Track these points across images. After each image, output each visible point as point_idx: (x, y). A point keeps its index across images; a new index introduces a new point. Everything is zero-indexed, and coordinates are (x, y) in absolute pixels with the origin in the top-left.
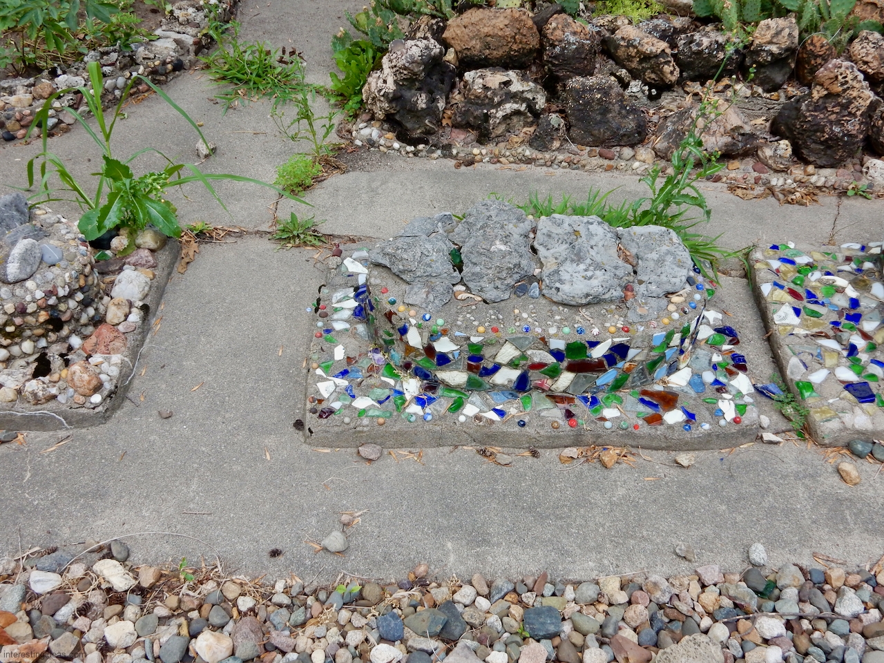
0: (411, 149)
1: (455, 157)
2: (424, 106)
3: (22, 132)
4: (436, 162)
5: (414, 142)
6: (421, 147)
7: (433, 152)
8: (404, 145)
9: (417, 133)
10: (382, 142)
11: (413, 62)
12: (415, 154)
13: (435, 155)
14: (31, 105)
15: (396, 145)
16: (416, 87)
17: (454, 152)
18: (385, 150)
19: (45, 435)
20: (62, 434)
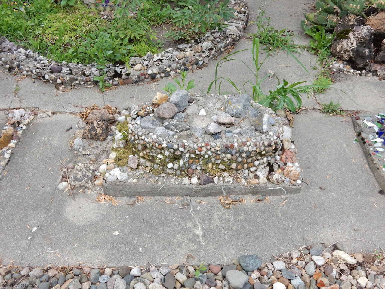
0: (358, 72)
1: (378, 76)
2: (368, 54)
3: (191, 67)
4: (370, 78)
5: (361, 69)
6: (364, 71)
7: (368, 74)
8: (356, 71)
9: (361, 66)
10: (345, 69)
11: (367, 36)
12: (360, 75)
13: (369, 75)
14: (194, 56)
15: (352, 71)
16: (364, 46)
17: (379, 73)
18: (347, 73)
19: (276, 198)
20: (283, 197)
